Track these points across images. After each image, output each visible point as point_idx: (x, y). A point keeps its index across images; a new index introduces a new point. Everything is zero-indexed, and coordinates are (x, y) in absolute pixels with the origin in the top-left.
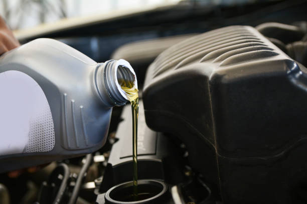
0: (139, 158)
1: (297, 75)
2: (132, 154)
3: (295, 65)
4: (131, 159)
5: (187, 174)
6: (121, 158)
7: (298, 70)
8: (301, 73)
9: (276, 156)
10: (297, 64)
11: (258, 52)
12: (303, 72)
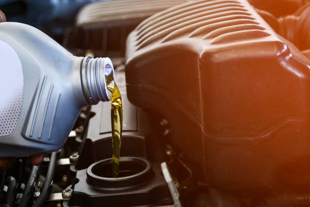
0: (124, 134)
1: (287, 58)
2: (111, 130)
3: (285, 47)
4: (110, 135)
5: (169, 153)
6: (100, 134)
7: (288, 52)
8: (291, 55)
9: (263, 137)
10: (287, 46)
11: (250, 32)
12: (293, 55)
